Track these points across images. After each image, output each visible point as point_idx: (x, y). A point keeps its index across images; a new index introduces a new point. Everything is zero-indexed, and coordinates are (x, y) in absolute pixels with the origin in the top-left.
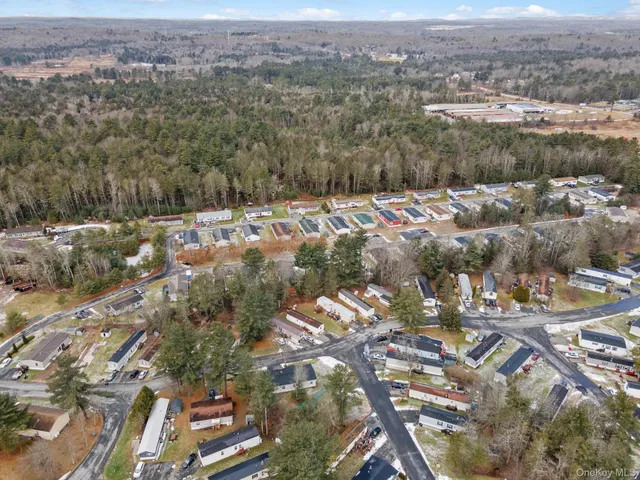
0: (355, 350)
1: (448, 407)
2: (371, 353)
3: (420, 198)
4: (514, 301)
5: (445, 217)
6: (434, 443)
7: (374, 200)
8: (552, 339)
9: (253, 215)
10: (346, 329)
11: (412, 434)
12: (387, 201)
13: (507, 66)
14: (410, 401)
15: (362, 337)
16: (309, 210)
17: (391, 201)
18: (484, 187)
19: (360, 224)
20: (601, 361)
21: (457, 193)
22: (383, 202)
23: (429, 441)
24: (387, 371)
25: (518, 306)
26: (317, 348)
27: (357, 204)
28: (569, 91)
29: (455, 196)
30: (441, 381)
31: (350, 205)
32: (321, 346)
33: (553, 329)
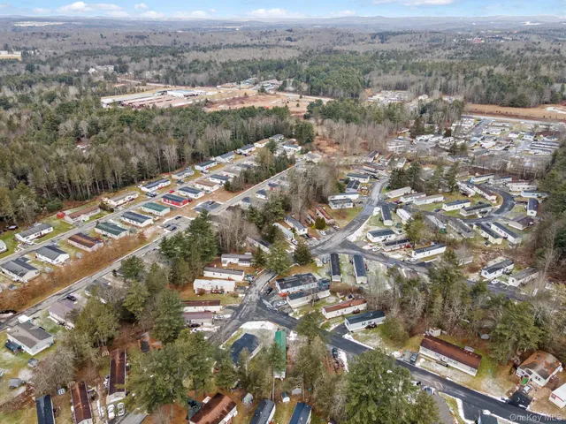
0: (259, 308)
1: (354, 313)
2: (272, 304)
3: (179, 178)
4: (317, 231)
5: (216, 188)
6: (370, 338)
7: (144, 189)
8: (357, 245)
9: (32, 236)
10: (236, 296)
11: (353, 340)
12: (157, 188)
13: (137, 60)
14: (331, 322)
15: (254, 296)
16: (92, 214)
17: (160, 186)
18: (219, 159)
19: (156, 212)
20: (392, 246)
21: (205, 167)
22: (153, 189)
23: (367, 338)
24: (295, 310)
25: (323, 232)
26: (231, 321)
27: (132, 197)
28: (202, 77)
29: (205, 171)
30: (332, 300)
31: (127, 199)
32: (232, 318)
33: (353, 238)
